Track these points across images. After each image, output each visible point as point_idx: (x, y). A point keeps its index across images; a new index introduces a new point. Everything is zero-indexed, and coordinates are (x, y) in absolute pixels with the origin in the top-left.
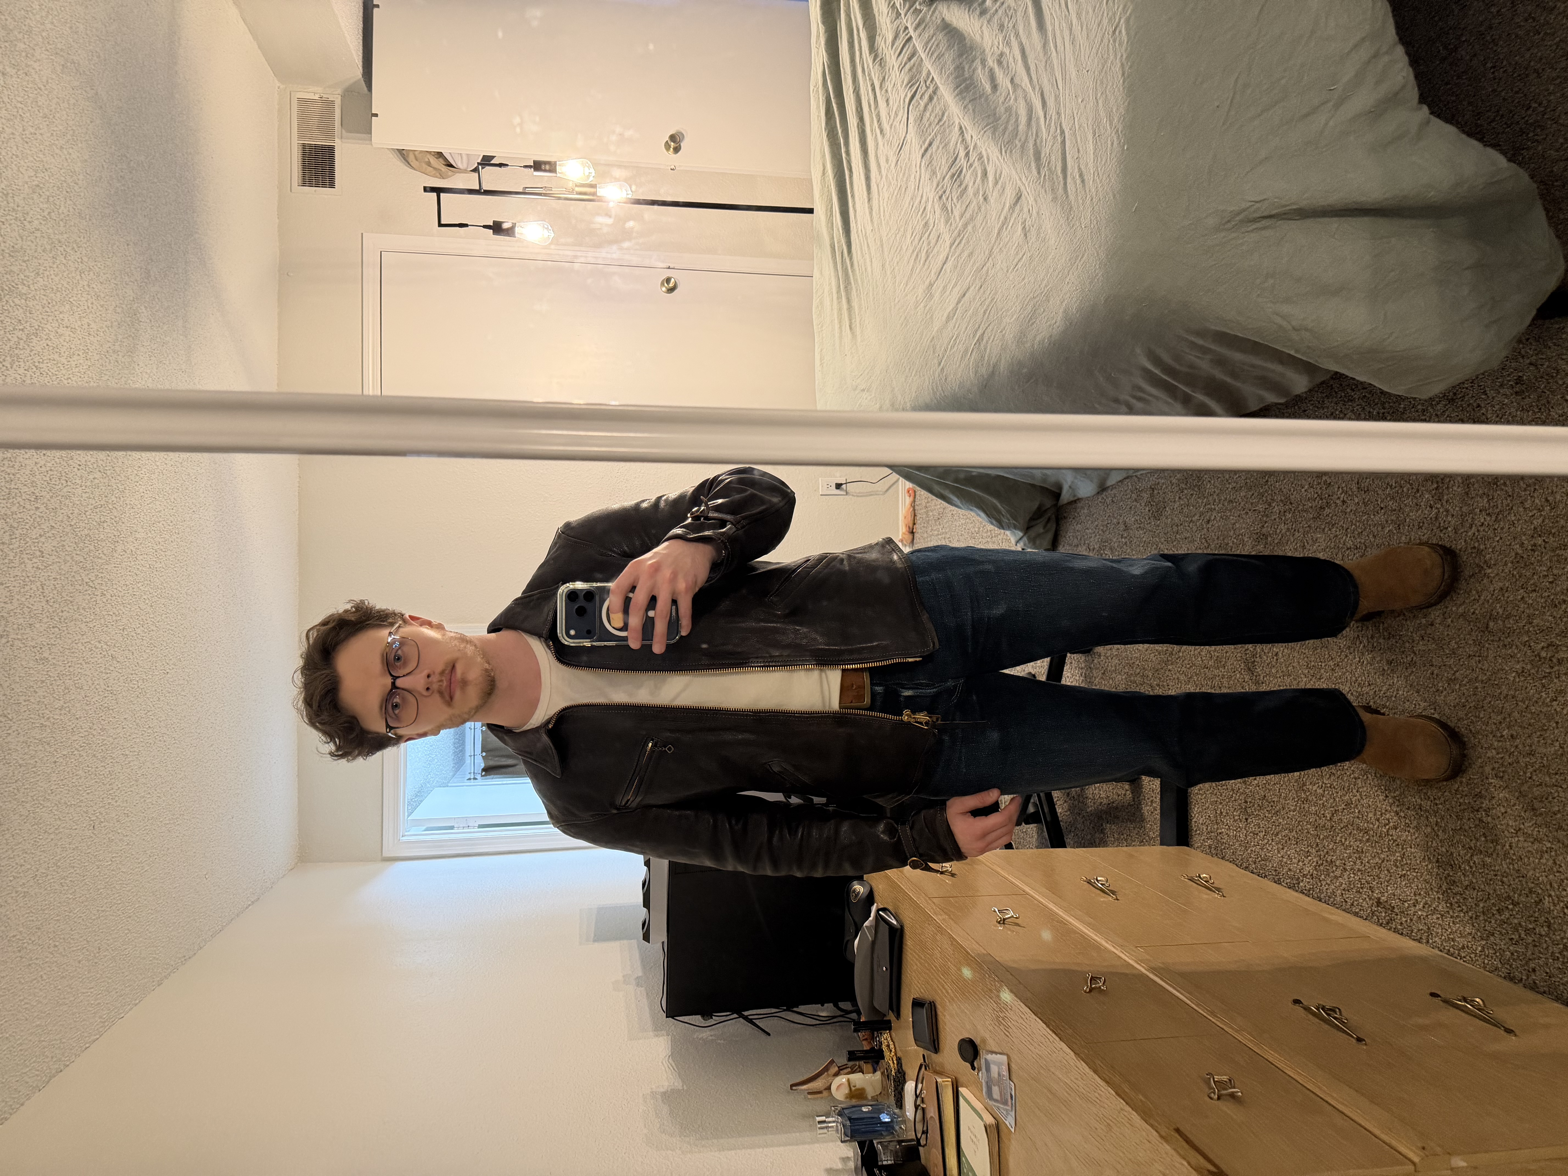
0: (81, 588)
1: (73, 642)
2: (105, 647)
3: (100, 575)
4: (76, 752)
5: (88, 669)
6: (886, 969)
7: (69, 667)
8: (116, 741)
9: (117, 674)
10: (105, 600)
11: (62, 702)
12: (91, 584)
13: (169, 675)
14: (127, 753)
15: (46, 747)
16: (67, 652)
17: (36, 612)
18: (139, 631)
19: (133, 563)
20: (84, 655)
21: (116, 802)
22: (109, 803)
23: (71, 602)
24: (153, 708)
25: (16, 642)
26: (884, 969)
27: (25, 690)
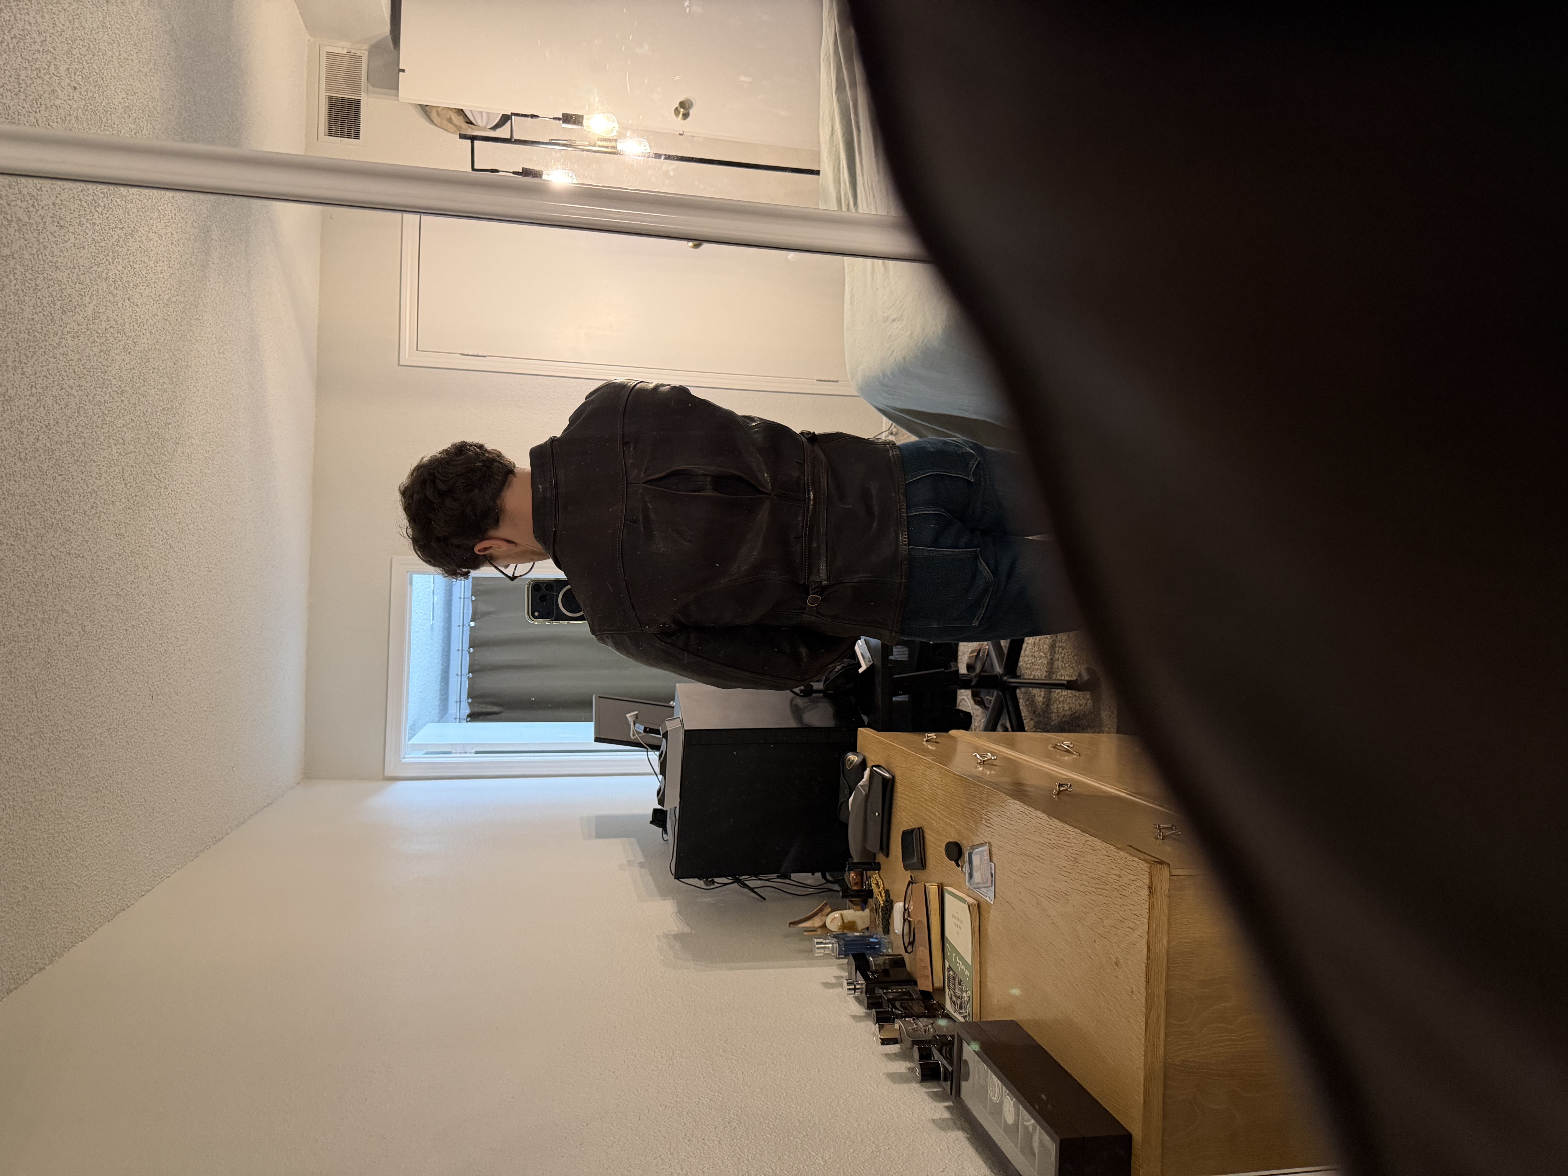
0: (150, 478)
1: (142, 526)
2: (165, 535)
3: (165, 470)
4: (141, 625)
5: (152, 553)
6: (879, 815)
7: (139, 547)
8: (171, 623)
9: (174, 562)
10: (167, 494)
11: (132, 577)
12: (157, 476)
13: (211, 574)
14: (179, 637)
15: (121, 614)
16: (138, 532)
17: (117, 492)
18: (191, 527)
19: (189, 465)
20: (150, 538)
21: (169, 679)
22: (164, 679)
23: (143, 489)
24: (198, 601)
25: (102, 514)
26: (877, 814)
27: (106, 559)
